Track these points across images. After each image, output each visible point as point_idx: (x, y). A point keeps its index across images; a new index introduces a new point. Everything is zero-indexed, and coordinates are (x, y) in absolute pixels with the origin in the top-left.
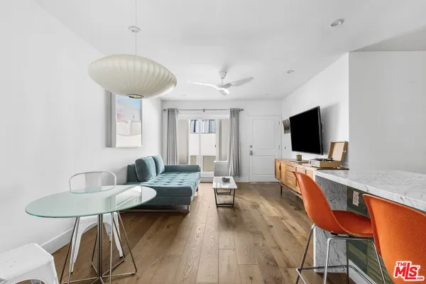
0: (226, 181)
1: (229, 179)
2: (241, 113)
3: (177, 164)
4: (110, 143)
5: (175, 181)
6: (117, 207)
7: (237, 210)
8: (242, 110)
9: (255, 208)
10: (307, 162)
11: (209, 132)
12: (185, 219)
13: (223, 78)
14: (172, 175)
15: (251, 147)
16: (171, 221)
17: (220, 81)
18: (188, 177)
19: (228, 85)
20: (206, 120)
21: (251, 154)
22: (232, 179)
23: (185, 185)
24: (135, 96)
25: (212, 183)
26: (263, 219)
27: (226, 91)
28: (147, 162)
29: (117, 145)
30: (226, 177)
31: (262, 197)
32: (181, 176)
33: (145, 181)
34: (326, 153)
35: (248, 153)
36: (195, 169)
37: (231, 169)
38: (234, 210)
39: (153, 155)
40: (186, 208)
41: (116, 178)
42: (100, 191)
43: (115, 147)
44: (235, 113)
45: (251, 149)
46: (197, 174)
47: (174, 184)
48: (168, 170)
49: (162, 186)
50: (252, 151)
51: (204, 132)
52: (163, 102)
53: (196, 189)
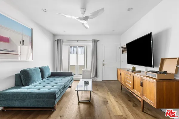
0: (87, 83)
1: (89, 82)
2: (98, 43)
8: (99, 41)
9: (105, 104)
10: (140, 72)
13: (83, 13)
21: (104, 65)
25: (79, 81)
30: (87, 80)
31: (109, 93)
34: (157, 66)
35: (102, 65)
36: (70, 74)
37: (92, 74)
44: (95, 42)
45: (103, 62)
48: (53, 75)
50: (104, 64)
51: (81, 53)
52: (54, 35)
53: (68, 86)
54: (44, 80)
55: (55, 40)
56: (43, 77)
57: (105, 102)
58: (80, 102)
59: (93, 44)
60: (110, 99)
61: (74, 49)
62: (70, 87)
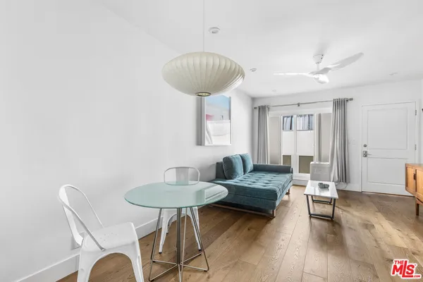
0: (324, 187)
1: (328, 186)
3: (268, 163)
4: (200, 141)
5: (261, 182)
6: (206, 200)
7: (337, 226)
8: (351, 99)
9: (367, 228)
11: (309, 129)
12: (268, 225)
13: (318, 63)
14: (259, 175)
15: (365, 146)
16: (253, 223)
17: (315, 67)
18: (275, 179)
19: (325, 71)
20: (305, 116)
21: (366, 156)
22: (332, 185)
23: (270, 187)
24: (204, 94)
25: (305, 186)
26: (378, 246)
27: (323, 78)
28: (233, 160)
29: (206, 143)
30: (324, 183)
31: (379, 215)
32: (268, 177)
33: (231, 179)
35: (360, 154)
36: (287, 170)
37: (334, 173)
38: (333, 226)
39: (241, 153)
40: (271, 213)
41: (199, 174)
42: (187, 185)
43: (204, 145)
44: (341, 104)
45: (365, 149)
46: (288, 176)
47: (259, 185)
48: (257, 169)
49: (246, 185)
50: (366, 152)
51: (301, 129)
52: (253, 99)
53: (285, 192)
54: (246, 175)
55: (256, 108)
56: (245, 171)
57: (368, 226)
58: (311, 216)
59: (335, 110)
60: (380, 224)
61: (285, 119)
62: (288, 194)
